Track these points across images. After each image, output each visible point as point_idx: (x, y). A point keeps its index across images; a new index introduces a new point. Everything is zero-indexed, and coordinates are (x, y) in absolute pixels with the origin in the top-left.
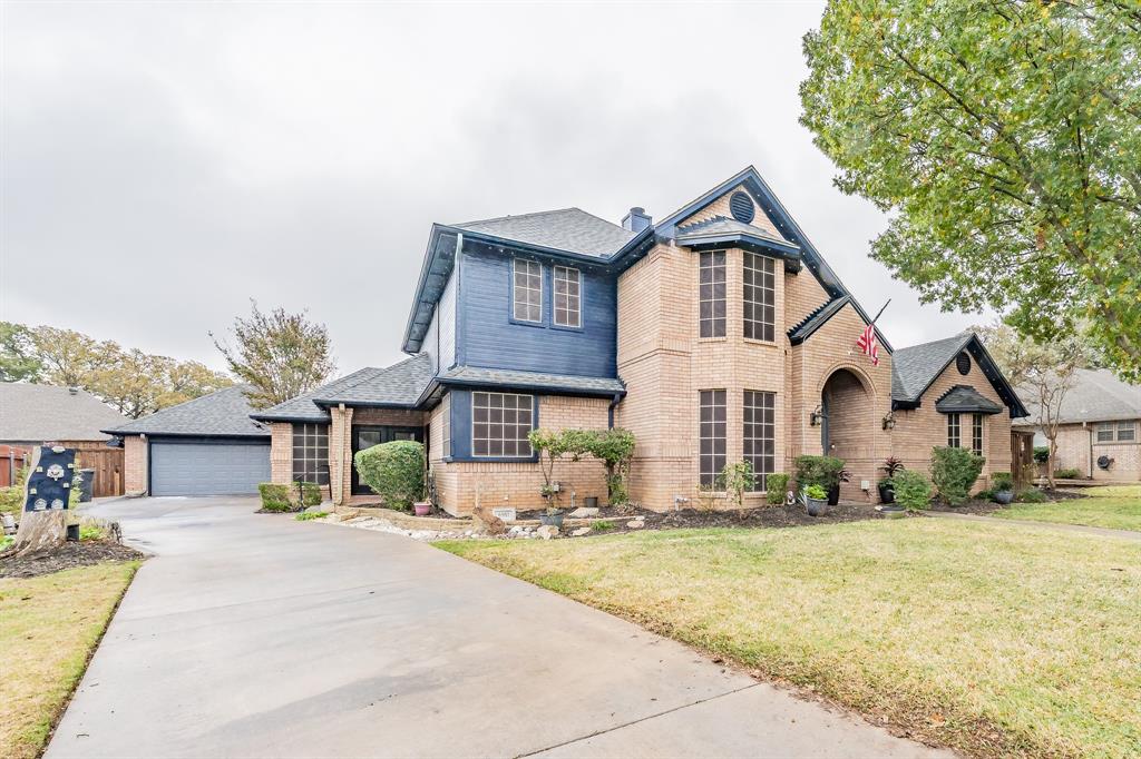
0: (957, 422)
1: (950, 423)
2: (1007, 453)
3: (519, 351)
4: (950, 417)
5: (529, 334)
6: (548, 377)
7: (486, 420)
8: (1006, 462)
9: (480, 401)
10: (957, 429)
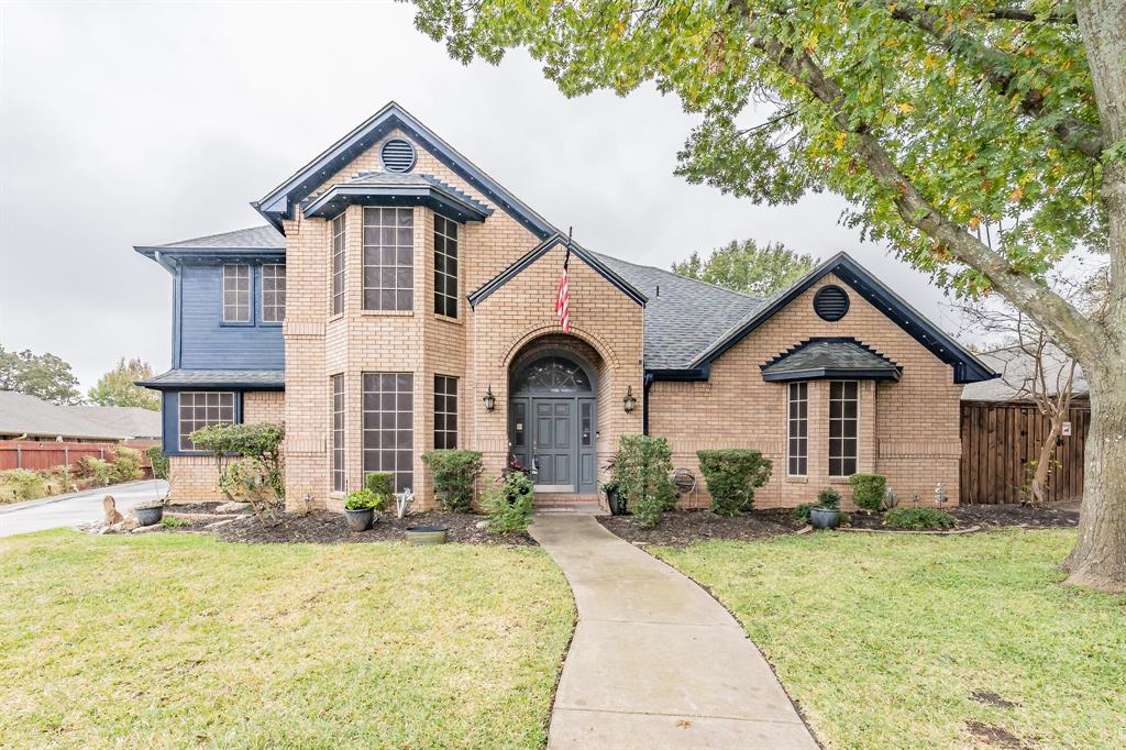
0: (804, 396)
1: (793, 397)
2: (951, 441)
3: (228, 351)
4: (793, 388)
5: (238, 334)
6: (249, 373)
7: (191, 418)
8: (947, 456)
9: (186, 400)
10: (804, 406)
